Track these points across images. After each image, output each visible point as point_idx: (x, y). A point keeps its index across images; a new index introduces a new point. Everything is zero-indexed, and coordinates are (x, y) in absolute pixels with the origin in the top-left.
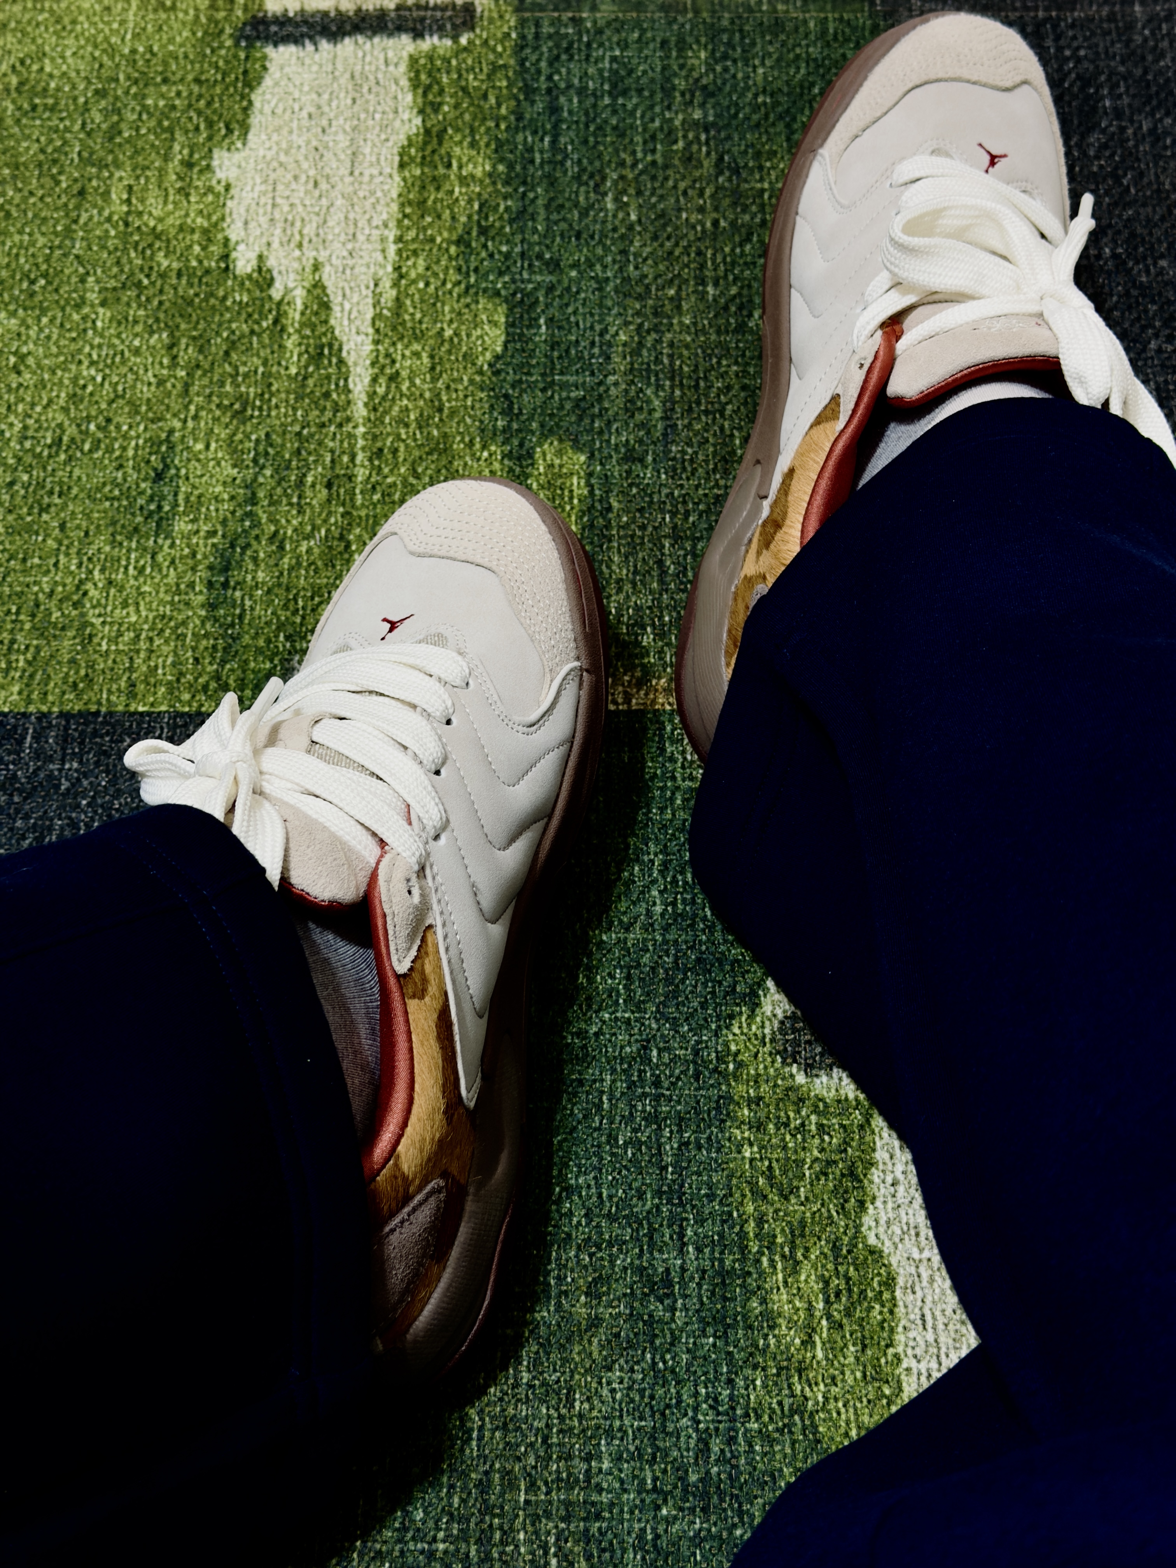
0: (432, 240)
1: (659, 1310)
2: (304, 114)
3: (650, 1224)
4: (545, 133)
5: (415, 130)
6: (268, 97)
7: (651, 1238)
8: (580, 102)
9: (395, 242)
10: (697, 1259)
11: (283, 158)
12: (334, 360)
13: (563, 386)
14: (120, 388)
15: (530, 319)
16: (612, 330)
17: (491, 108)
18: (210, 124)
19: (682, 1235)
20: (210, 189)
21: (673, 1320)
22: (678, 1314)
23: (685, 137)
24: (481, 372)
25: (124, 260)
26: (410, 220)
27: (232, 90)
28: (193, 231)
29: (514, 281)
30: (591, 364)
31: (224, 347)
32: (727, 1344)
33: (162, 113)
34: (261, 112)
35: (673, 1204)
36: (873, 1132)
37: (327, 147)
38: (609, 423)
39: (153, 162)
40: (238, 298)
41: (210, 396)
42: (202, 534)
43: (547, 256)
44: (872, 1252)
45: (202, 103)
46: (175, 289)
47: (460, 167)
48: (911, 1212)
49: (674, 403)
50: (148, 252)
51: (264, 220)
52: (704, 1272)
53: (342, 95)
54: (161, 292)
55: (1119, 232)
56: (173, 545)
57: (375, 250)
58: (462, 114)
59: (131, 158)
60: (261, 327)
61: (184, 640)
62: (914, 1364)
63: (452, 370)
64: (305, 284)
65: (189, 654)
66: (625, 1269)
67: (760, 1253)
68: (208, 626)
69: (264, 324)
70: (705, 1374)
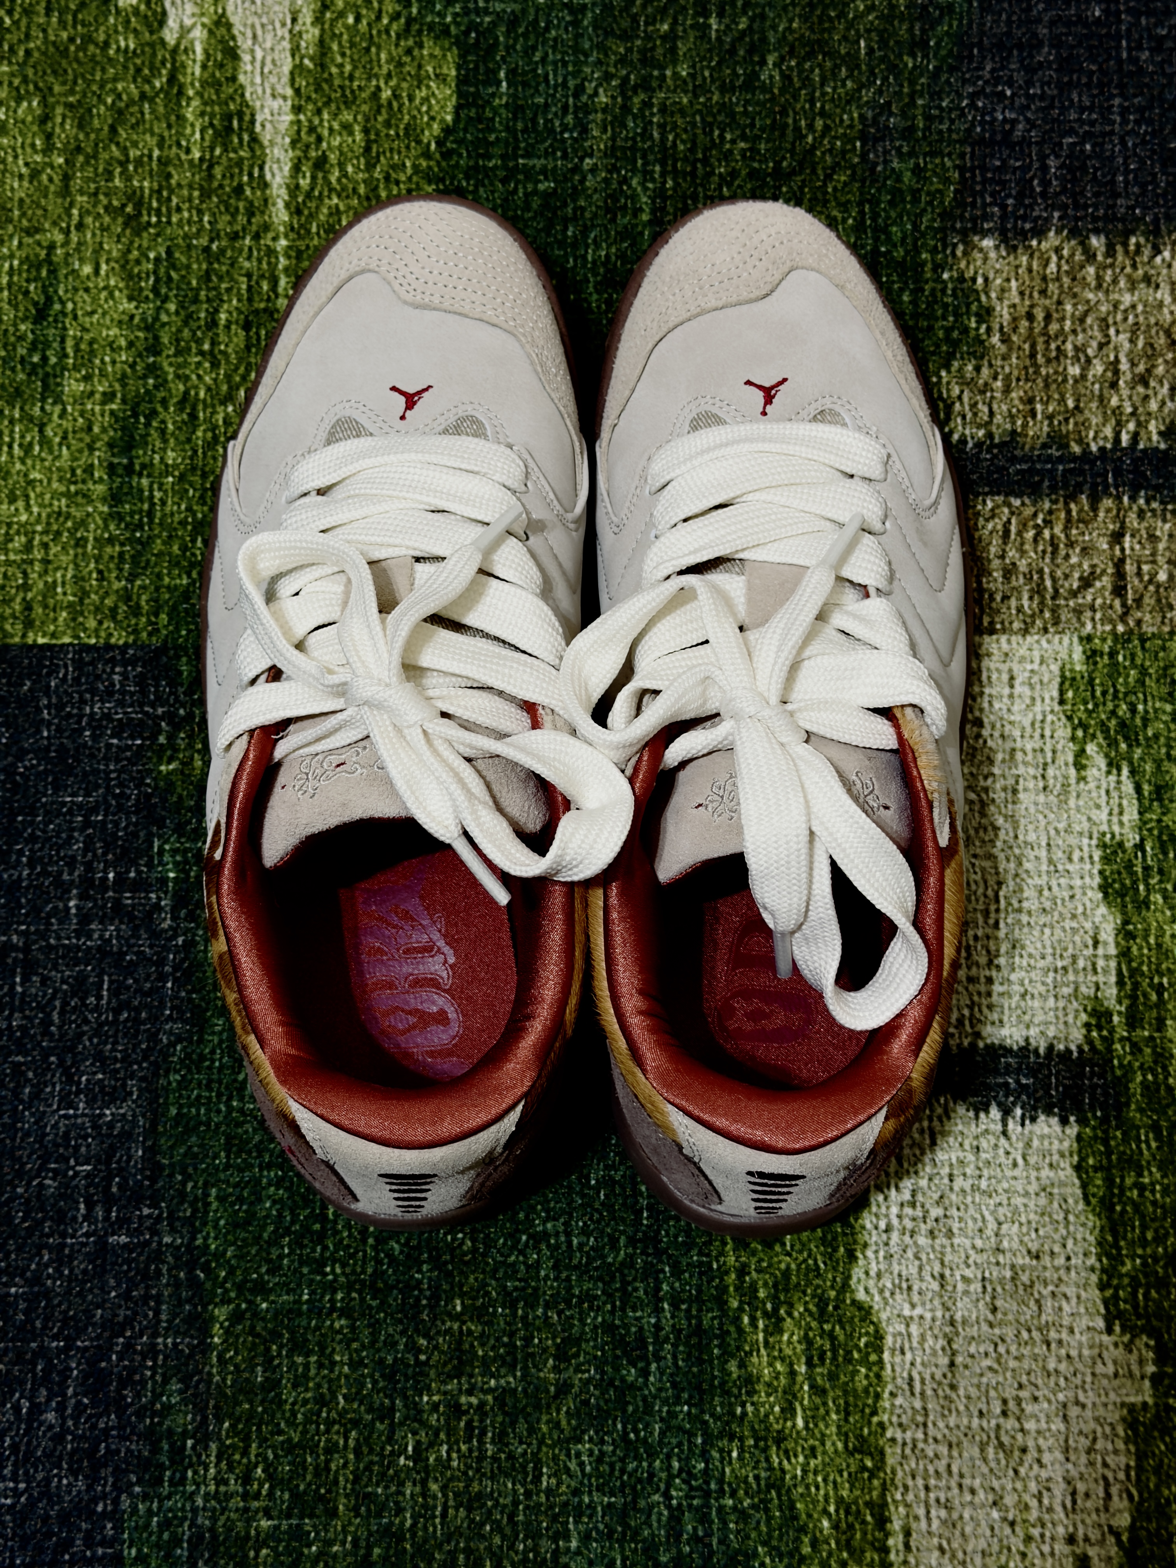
1: (631, 1375)
7: (624, 1293)
10: (673, 1317)
12: (246, 137)
13: (529, 174)
15: (488, 71)
16: (590, 87)
21: (646, 1385)
22: (651, 1378)
24: (427, 155)
29: (466, 12)
30: (564, 141)
31: (110, 121)
32: (702, 1412)
35: (648, 1254)
38: (585, 231)
40: (123, 44)
41: (96, 194)
42: (98, 396)
44: (860, 1307)
46: (45, 31)
48: (904, 1262)
49: (664, 198)
54: (28, 36)
56: (63, 414)
60: (153, 87)
61: (85, 547)
62: (899, 1435)
63: (391, 150)
64: (205, 20)
65: (92, 565)
66: (596, 1327)
67: (741, 1309)
68: (112, 527)
69: (158, 84)
70: (680, 1445)
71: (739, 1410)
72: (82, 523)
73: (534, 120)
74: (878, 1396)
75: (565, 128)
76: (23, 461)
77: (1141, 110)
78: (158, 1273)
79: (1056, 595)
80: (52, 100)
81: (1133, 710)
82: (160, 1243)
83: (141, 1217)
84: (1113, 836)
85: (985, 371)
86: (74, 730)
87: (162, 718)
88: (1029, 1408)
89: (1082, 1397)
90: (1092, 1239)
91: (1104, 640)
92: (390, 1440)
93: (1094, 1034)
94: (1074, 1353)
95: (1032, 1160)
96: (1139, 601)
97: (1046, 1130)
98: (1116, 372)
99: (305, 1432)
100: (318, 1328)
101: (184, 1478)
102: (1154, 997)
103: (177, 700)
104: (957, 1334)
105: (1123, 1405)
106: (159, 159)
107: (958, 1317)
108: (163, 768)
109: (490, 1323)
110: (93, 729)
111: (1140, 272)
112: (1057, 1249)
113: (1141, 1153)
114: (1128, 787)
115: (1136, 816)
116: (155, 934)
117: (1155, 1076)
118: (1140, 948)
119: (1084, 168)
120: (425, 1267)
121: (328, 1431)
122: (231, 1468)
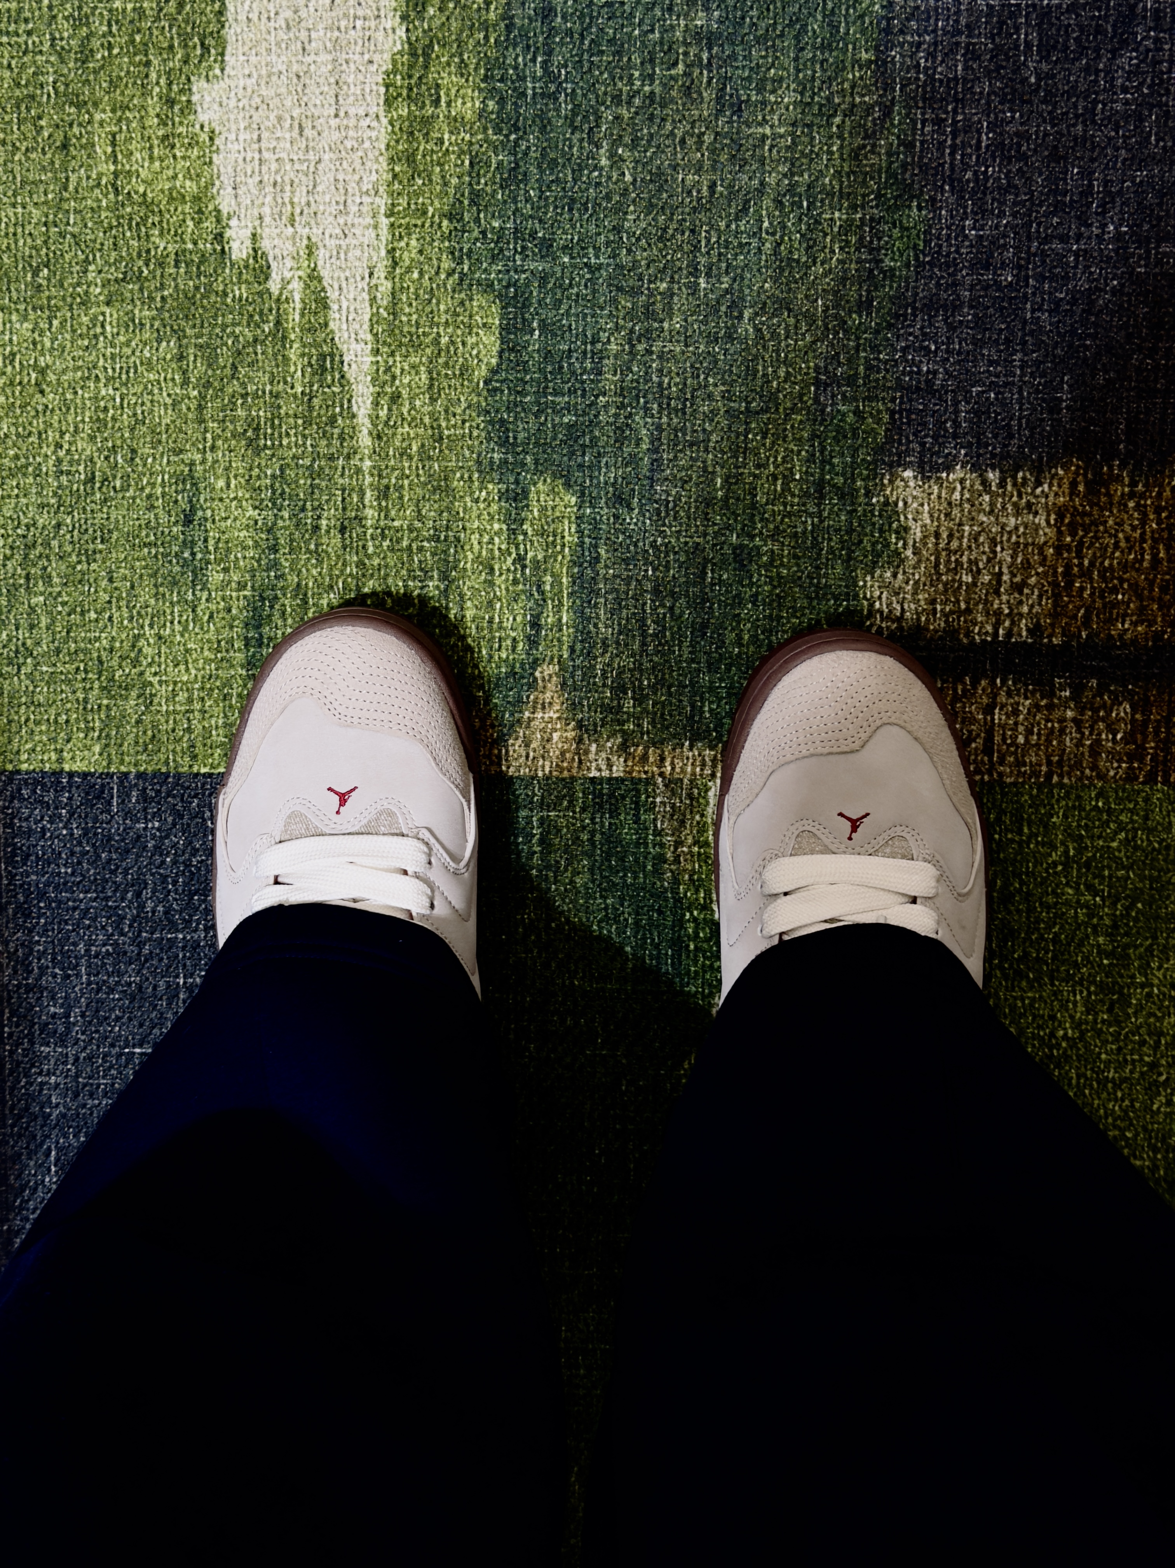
0: (424, 211)
2: (281, 20)
4: (537, 51)
5: (399, 47)
11: (264, 90)
13: (556, 409)
14: (139, 411)
15: (524, 321)
16: (604, 336)
18: (184, 39)
20: (194, 138)
23: (686, 54)
24: (477, 392)
25: (121, 241)
26: (401, 182)
28: (183, 199)
29: (506, 269)
30: (583, 381)
31: (231, 360)
33: (132, 22)
34: (236, 21)
37: (308, 73)
38: (599, 457)
39: (131, 99)
40: (237, 293)
42: (234, 585)
43: (540, 235)
49: (661, 431)
50: (143, 230)
51: (252, 182)
55: (1128, 202)
56: (209, 598)
57: (367, 226)
58: (448, 19)
59: (108, 92)
64: (300, 273)
69: (266, 328)
73: (560, 364)
75: (585, 371)
77: (1037, 364)
80: (185, 341)
85: (900, 576)
98: (999, 583)
106: (271, 392)
111: (1024, 500)
119: (988, 414)
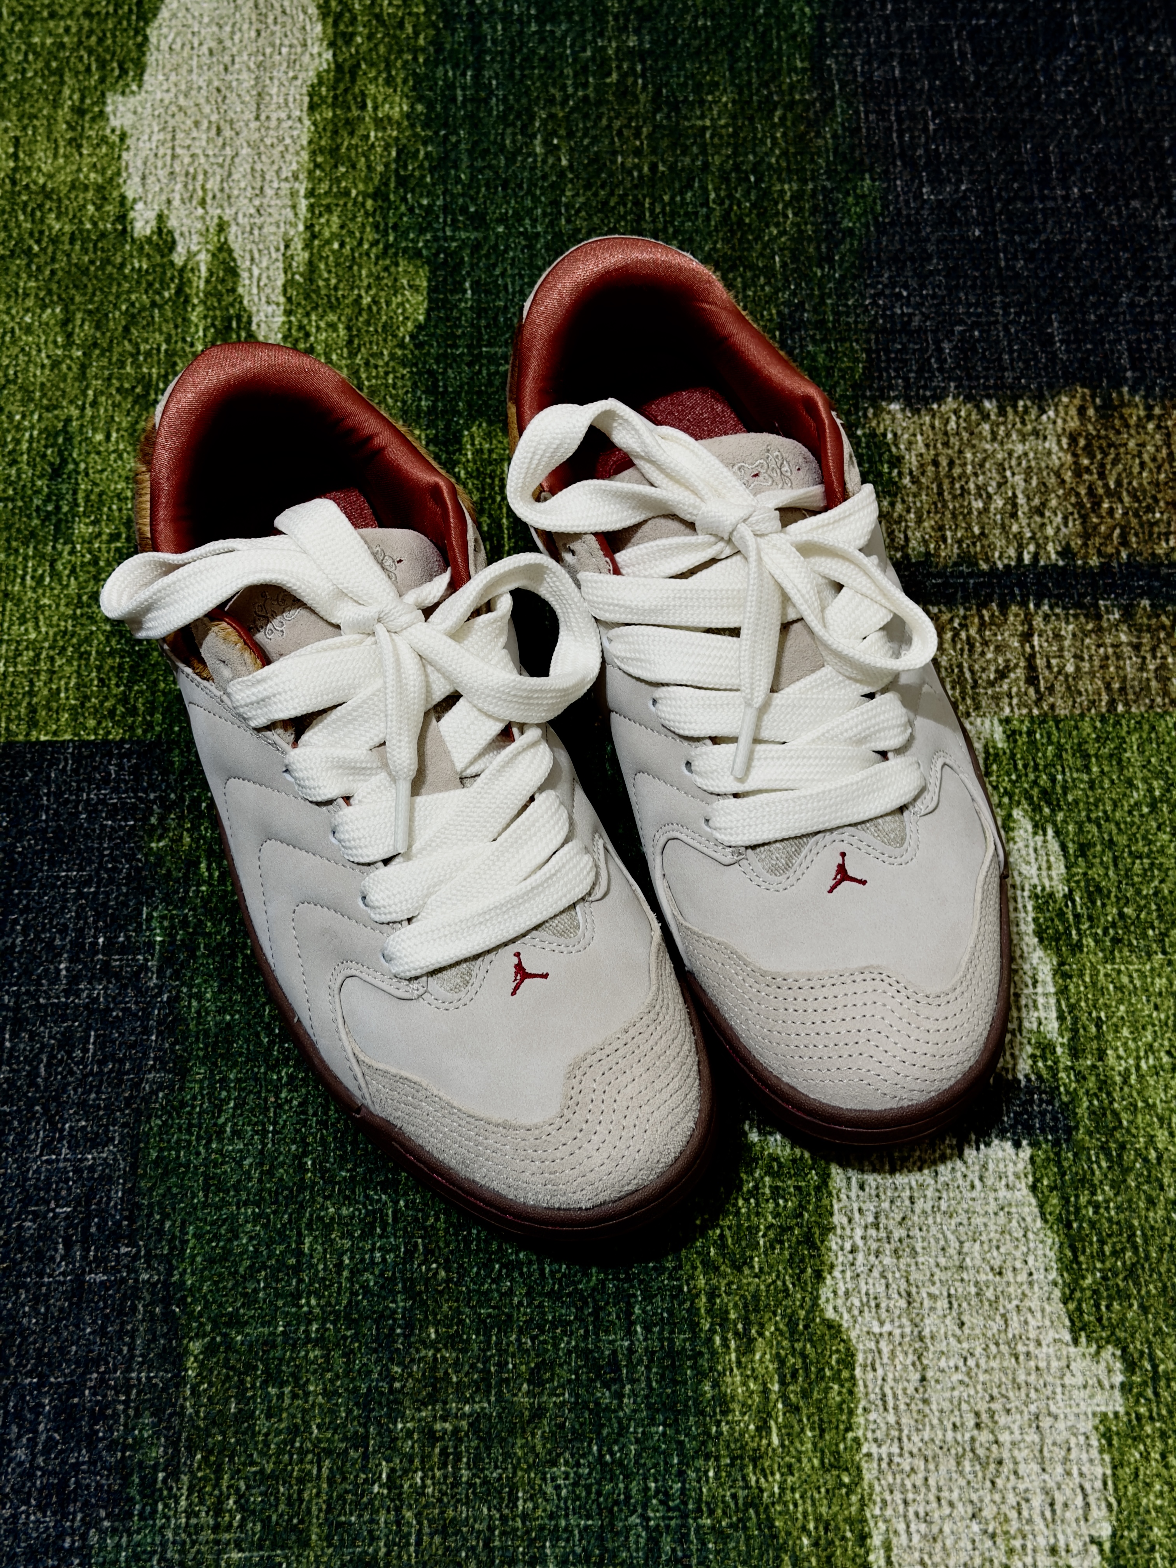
0: (347, 193)
1: (606, 1397)
2: (205, 49)
3: (595, 1301)
4: (467, 67)
5: (325, 66)
6: (165, 30)
7: (597, 1318)
8: (503, 29)
9: (306, 197)
10: (645, 1339)
11: (182, 101)
12: (243, 334)
14: (11, 372)
15: (455, 283)
17: (408, 37)
18: (103, 65)
19: (629, 1313)
20: (104, 140)
21: (620, 1407)
22: (626, 1400)
23: (619, 67)
24: (402, 345)
25: (12, 224)
26: (323, 170)
27: (125, 23)
28: (86, 188)
29: (436, 239)
31: (123, 323)
32: (678, 1432)
33: (50, 53)
34: (158, 50)
35: (619, 1280)
36: (830, 1194)
37: (229, 88)
39: (40, 110)
40: (137, 265)
41: (109, 379)
42: (104, 537)
43: (472, 209)
44: (830, 1325)
45: (94, 39)
46: (68, 255)
47: (375, 108)
48: (870, 1281)
50: (38, 214)
51: (162, 174)
52: (653, 1353)
53: (246, 27)
54: (53, 260)
55: (1088, 169)
56: (73, 552)
57: (284, 207)
58: (376, 45)
59: (17, 106)
60: (163, 297)
61: (88, 659)
62: (874, 1449)
63: (371, 343)
64: (209, 247)
65: (94, 674)
66: (569, 1353)
67: (712, 1331)
68: (113, 643)
69: (166, 295)
70: (655, 1466)
71: (714, 1429)
72: (87, 640)
73: (495, 319)
74: (851, 1413)
76: (34, 590)
77: (1020, 305)
78: (134, 1308)
79: (975, 685)
80: (72, 308)
81: (1053, 780)
82: (136, 1281)
83: (118, 1256)
84: (1043, 889)
85: (899, 507)
86: (71, 814)
87: (154, 802)
88: (1003, 1420)
89: (1053, 1409)
90: (1051, 1255)
91: (1022, 722)
92: (364, 1468)
93: (1040, 1064)
94: (1042, 1365)
95: (989, 1182)
96: (1051, 689)
97: (1000, 1154)
98: (1015, 505)
99: (278, 1463)
100: (292, 1359)
101: (154, 1511)
102: (1093, 1029)
103: (168, 786)
104: (926, 1349)
105: (1094, 1414)
106: (166, 351)
107: (926, 1332)
108: (153, 845)
109: (464, 1351)
110: (89, 814)
111: (1029, 427)
112: (1018, 1264)
113: (1093, 1173)
114: (1054, 846)
115: (1063, 870)
116: (140, 992)
117: (1101, 1102)
118: (1077, 986)
119: (974, 350)
120: (399, 1297)
121: (301, 1461)
122: (202, 1502)
